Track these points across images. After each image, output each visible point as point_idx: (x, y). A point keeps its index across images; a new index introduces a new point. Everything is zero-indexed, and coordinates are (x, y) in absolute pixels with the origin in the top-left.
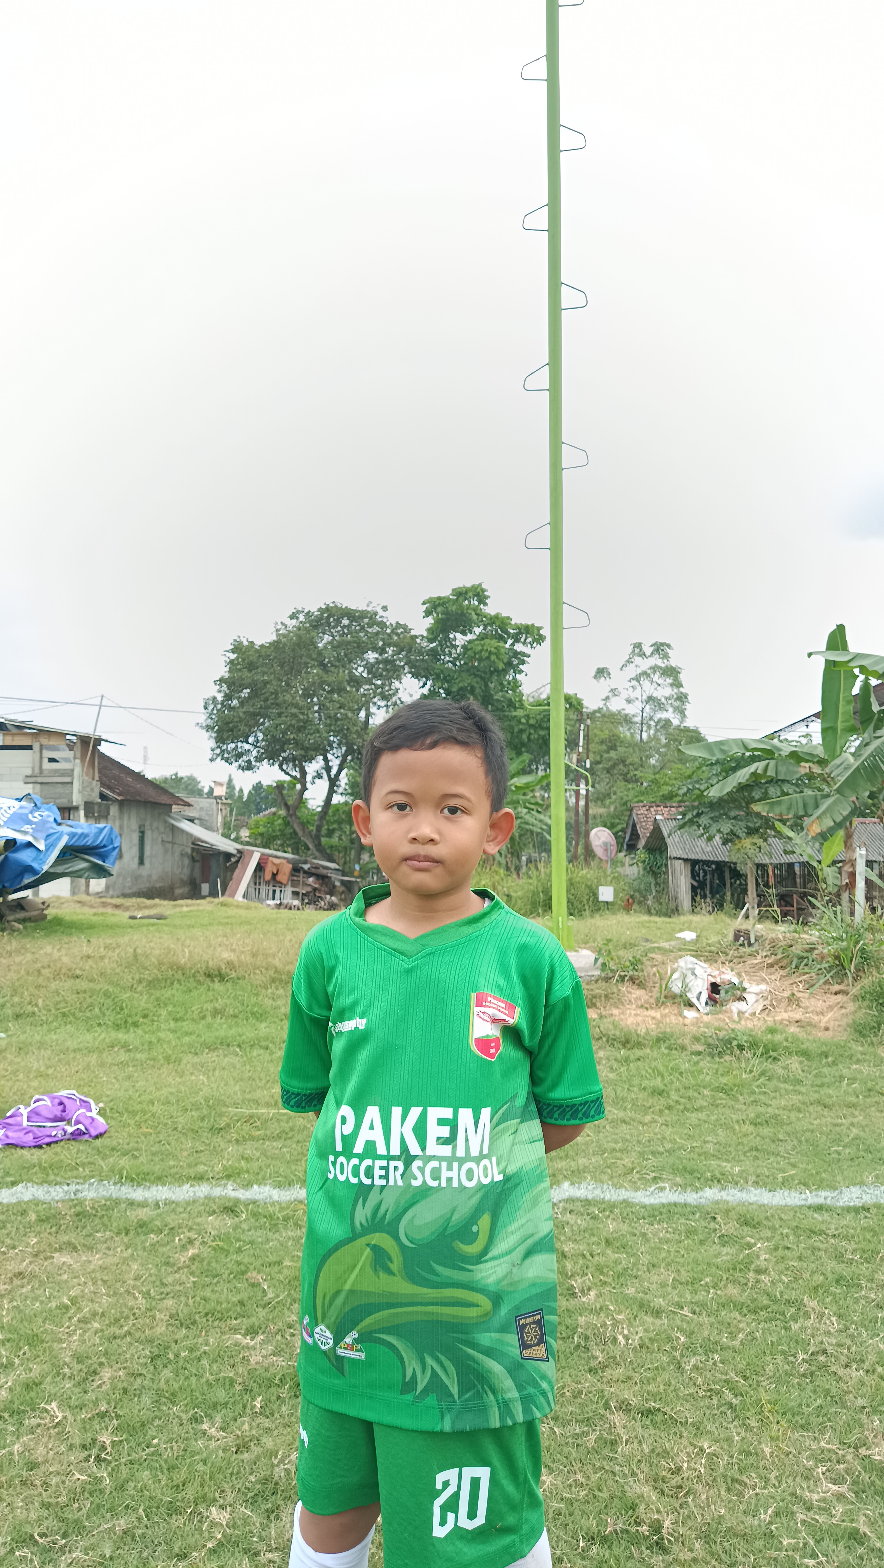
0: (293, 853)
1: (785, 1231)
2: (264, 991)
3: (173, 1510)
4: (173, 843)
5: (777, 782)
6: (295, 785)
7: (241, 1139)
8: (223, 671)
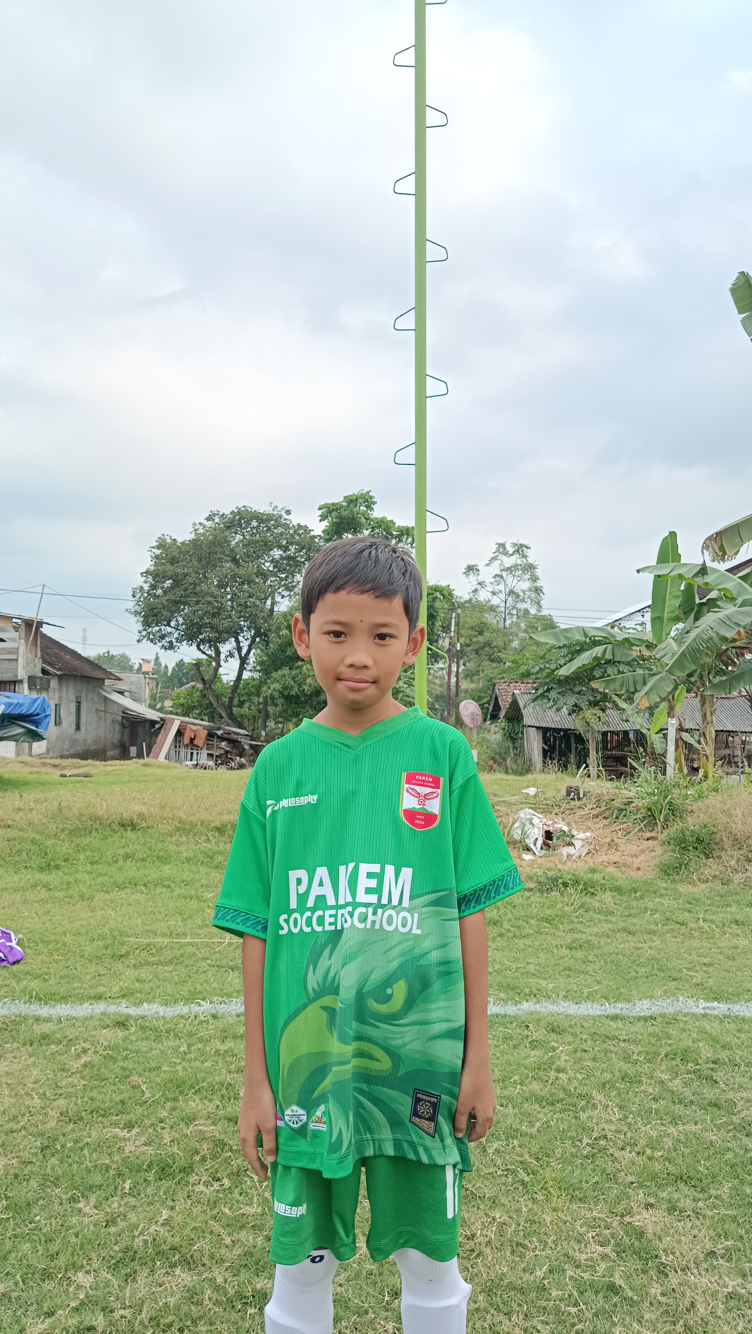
0: (209, 721)
1: (584, 1037)
2: (169, 838)
3: (46, 1275)
4: (105, 712)
5: (614, 662)
6: (211, 662)
7: (138, 964)
8: (148, 564)
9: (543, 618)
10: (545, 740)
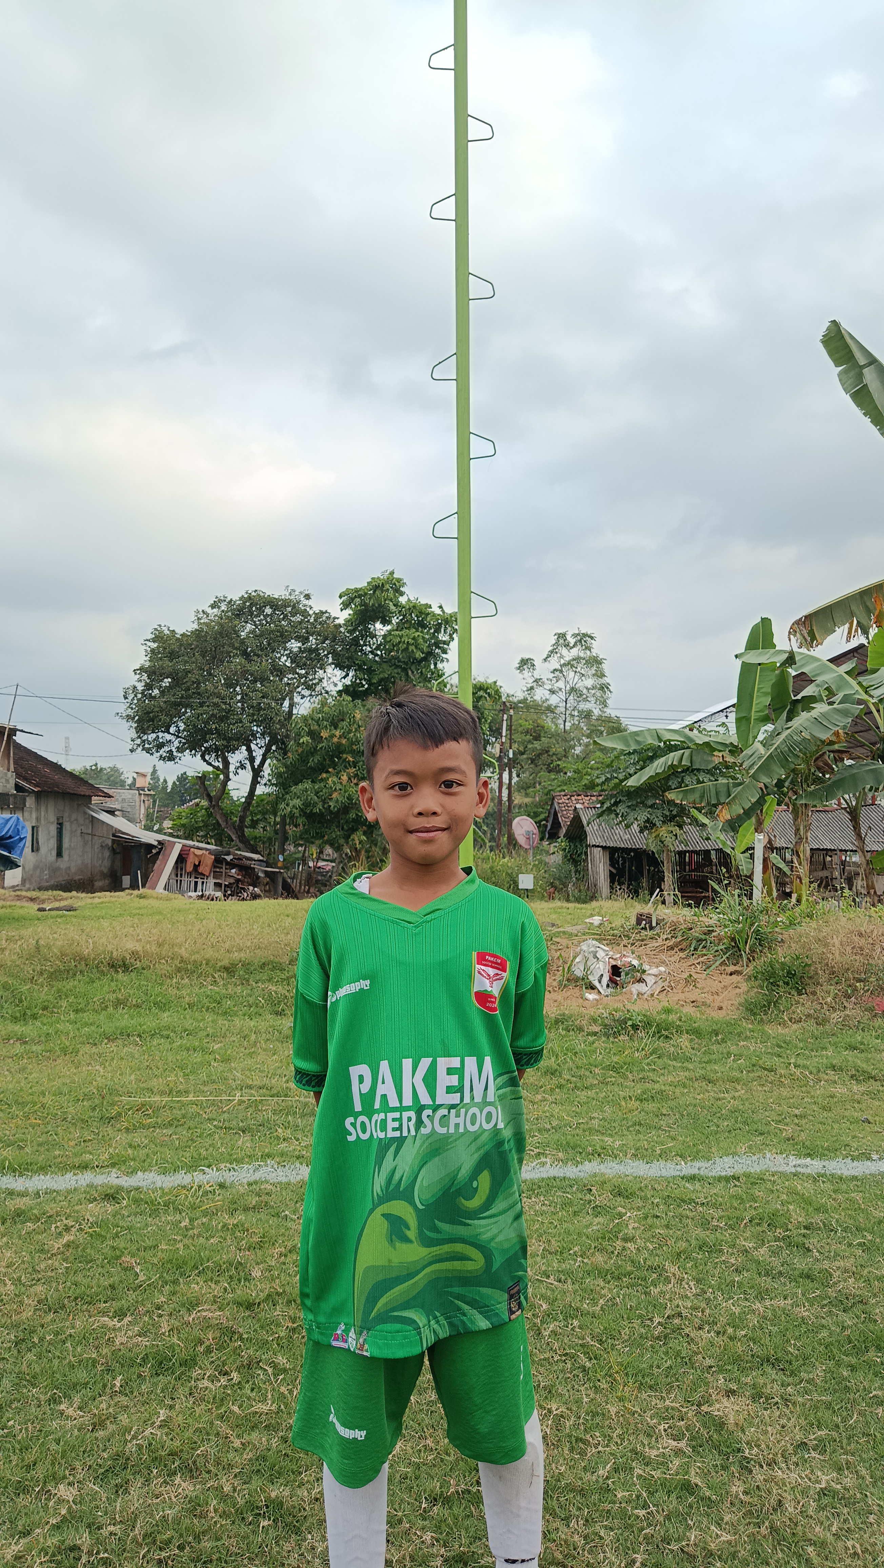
0: (216, 845)
1: (656, 1201)
2: (169, 980)
3: (22, 1489)
4: (93, 835)
5: (693, 770)
6: (218, 775)
7: (131, 1127)
8: (142, 659)
9: (609, 720)
10: (613, 862)
